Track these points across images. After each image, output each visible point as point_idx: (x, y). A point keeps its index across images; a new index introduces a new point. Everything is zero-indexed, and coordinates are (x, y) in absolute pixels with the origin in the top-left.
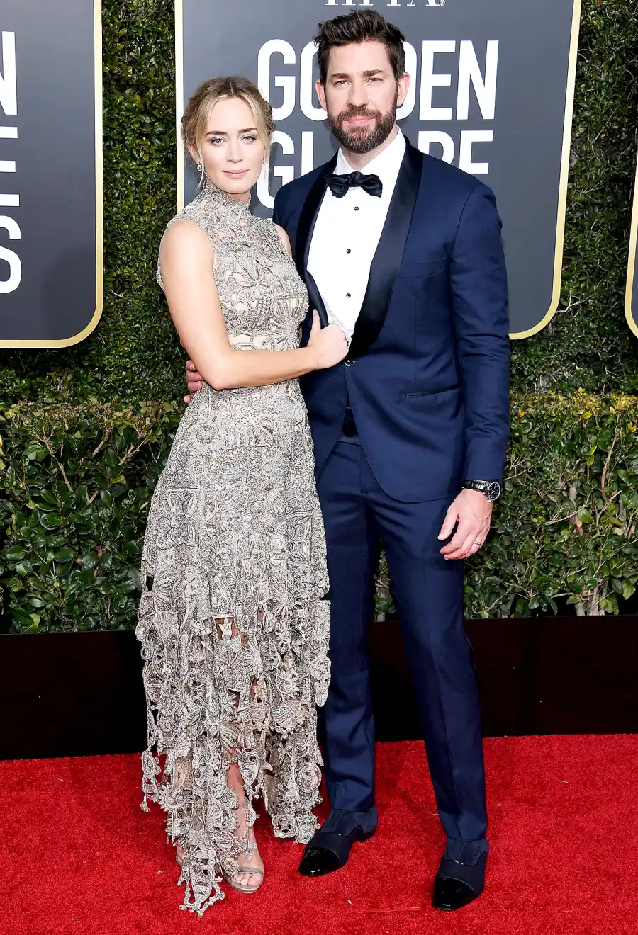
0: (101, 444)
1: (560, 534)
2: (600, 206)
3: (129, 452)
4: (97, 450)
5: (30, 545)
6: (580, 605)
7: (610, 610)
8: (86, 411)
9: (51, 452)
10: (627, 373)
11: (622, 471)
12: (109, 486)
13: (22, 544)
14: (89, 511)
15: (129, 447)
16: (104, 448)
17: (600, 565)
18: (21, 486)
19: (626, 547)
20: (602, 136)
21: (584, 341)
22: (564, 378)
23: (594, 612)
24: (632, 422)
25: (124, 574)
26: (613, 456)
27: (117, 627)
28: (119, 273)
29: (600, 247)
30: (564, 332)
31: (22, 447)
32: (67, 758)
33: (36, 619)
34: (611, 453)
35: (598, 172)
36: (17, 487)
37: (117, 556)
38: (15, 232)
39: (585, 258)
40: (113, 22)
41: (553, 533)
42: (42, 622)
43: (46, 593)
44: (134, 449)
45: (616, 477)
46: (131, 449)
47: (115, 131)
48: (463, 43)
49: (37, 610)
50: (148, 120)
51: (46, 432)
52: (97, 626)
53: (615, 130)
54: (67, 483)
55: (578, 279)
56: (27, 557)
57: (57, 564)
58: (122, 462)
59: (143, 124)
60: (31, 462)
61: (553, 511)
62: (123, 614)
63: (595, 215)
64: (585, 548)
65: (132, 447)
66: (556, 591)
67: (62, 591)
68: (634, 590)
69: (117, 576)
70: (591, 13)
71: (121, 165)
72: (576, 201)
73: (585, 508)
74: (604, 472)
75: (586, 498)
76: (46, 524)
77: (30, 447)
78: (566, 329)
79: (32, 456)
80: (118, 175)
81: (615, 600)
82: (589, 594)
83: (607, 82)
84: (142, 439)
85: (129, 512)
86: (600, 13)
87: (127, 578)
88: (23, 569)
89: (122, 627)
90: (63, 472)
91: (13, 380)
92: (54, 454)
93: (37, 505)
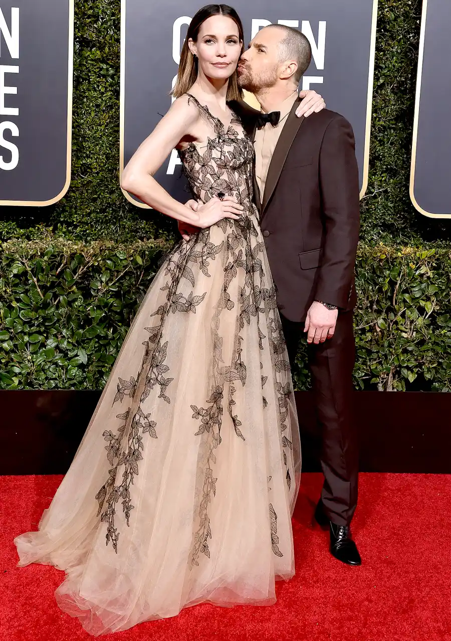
0: (62, 265)
1: (366, 335)
2: (394, 129)
3: (80, 271)
4: (59, 270)
5: (12, 330)
6: (380, 385)
7: (400, 389)
8: (54, 245)
9: (29, 269)
10: (413, 237)
11: (407, 295)
12: (66, 293)
13: (7, 329)
14: (53, 309)
15: (80, 267)
16: (64, 268)
17: (393, 358)
18: (8, 291)
19: (409, 346)
20: (395, 85)
21: (385, 215)
22: (372, 239)
23: (390, 389)
24: (413, 262)
25: (75, 353)
26: (400, 284)
27: (69, 388)
28: (84, 162)
29: (395, 155)
30: (372, 208)
31: (9, 265)
32: (34, 476)
33: (16, 381)
34: (399, 282)
35: (393, 108)
36: (5, 291)
37: (70, 340)
38: (15, 132)
39: (385, 162)
40: (84, 6)
41: (361, 334)
42: (20, 383)
43: (22, 363)
44: (83, 269)
45: (403, 298)
46: (81, 269)
47: (84, 73)
48: (303, 22)
49: (16, 375)
50: (105, 66)
51: (25, 256)
52: (56, 386)
53: (403, 81)
54: (39, 290)
55: (381, 175)
56: (11, 339)
57: (30, 344)
58: (75, 277)
59: (101, 69)
60: (15, 276)
61: (361, 320)
62: (74, 379)
63: (391, 135)
64: (383, 346)
65: (82, 267)
66: (363, 374)
67: (33, 362)
68: (416, 375)
69: (70, 354)
70: (386, 10)
71: (87, 94)
72: (379, 125)
73: (382, 318)
74: (395, 296)
75: (383, 312)
76: (24, 317)
77: (15, 265)
78: (373, 206)
79: (15, 271)
80: (85, 100)
81: (403, 382)
82: (386, 377)
83: (397, 52)
84: (88, 262)
85: (79, 311)
86: (391, 10)
87: (77, 355)
88: (7, 346)
89: (73, 388)
90: (36, 283)
91: (14, 229)
92: (31, 271)
93: (18, 304)
